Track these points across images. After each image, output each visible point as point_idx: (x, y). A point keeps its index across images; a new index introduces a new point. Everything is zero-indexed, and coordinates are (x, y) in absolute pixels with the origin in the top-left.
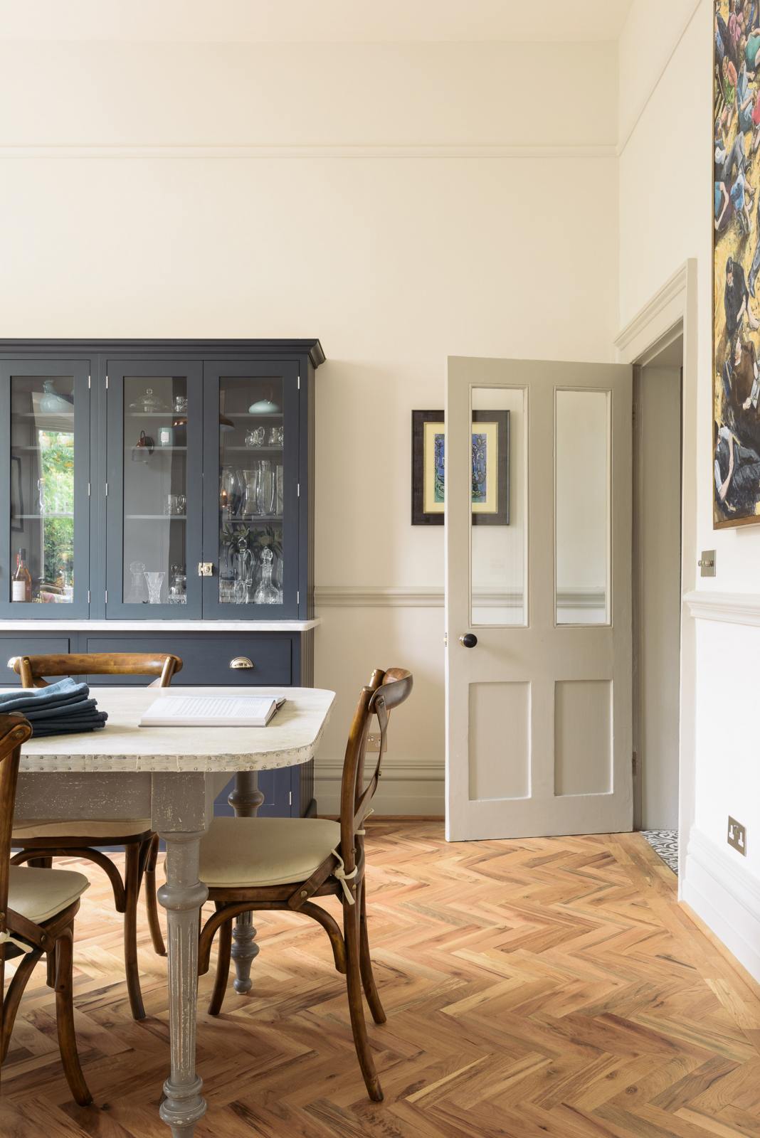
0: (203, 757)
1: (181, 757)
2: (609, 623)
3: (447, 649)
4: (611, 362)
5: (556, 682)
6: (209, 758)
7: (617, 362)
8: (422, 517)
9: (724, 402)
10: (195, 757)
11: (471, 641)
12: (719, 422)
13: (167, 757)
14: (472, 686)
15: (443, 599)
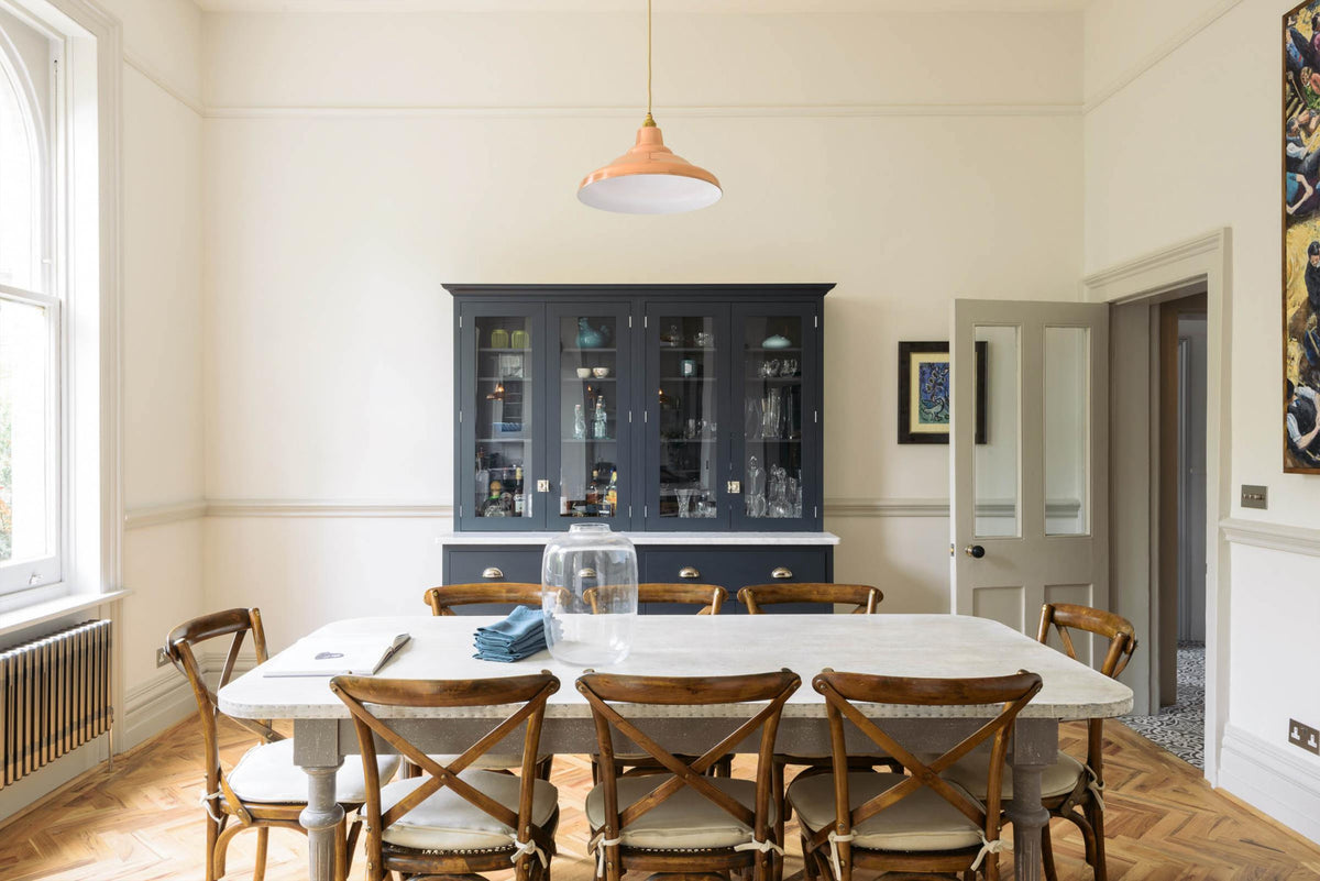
0: (1073, 706)
1: (1055, 706)
2: (1088, 533)
3: (953, 560)
4: (1076, 300)
5: (1046, 587)
6: (1078, 706)
7: (1086, 301)
8: (906, 437)
9: (1305, 365)
10: (1067, 706)
11: (979, 552)
12: (1295, 382)
13: (1044, 706)
14: (975, 590)
15: (949, 510)
